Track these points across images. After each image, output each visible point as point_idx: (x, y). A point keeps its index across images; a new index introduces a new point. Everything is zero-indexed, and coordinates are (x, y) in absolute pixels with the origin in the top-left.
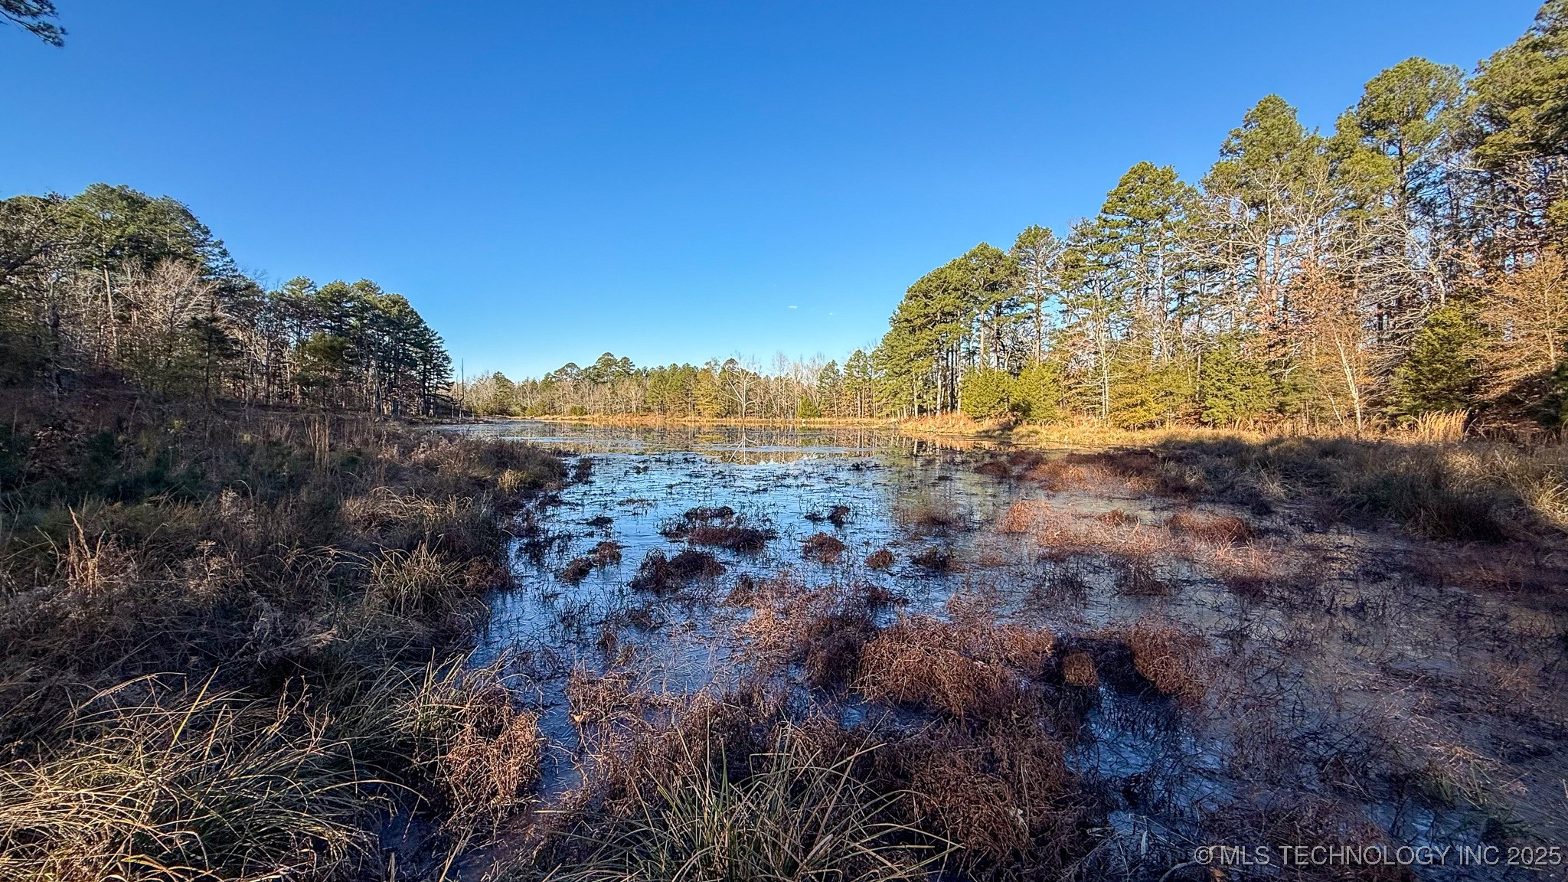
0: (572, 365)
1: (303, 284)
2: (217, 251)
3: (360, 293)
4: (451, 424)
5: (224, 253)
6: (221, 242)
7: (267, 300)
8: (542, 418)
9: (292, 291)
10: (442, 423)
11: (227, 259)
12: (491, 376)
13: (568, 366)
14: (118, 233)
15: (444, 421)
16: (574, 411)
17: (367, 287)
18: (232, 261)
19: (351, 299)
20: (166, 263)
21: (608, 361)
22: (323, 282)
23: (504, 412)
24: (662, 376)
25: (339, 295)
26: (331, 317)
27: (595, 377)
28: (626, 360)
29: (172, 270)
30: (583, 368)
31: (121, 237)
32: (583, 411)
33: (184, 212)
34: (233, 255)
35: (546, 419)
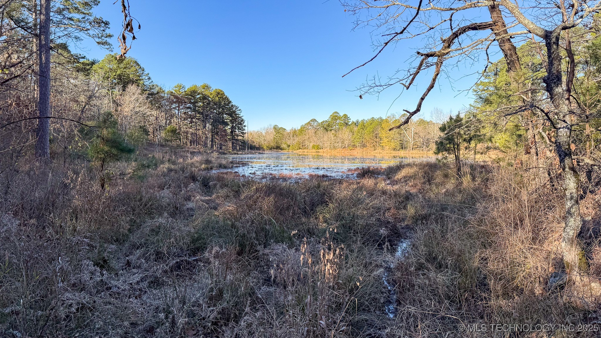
0: (314, 120)
1: (180, 87)
2: (147, 78)
3: (203, 90)
4: (242, 154)
5: (149, 79)
6: (148, 74)
7: (166, 95)
8: (298, 151)
9: (176, 91)
10: (238, 154)
11: (150, 81)
12: (272, 127)
13: (311, 121)
14: (114, 74)
15: (239, 153)
16: (314, 147)
17: (206, 87)
18: (152, 82)
19: (199, 94)
20: (130, 86)
21: (335, 117)
22: (188, 86)
23: (278, 148)
24: (362, 125)
25: (193, 93)
26: (191, 103)
27: (327, 127)
28: (345, 116)
29: (132, 88)
30: (320, 122)
31: (115, 76)
32: (318, 148)
33: (136, 62)
34: (152, 79)
35: (300, 152)
